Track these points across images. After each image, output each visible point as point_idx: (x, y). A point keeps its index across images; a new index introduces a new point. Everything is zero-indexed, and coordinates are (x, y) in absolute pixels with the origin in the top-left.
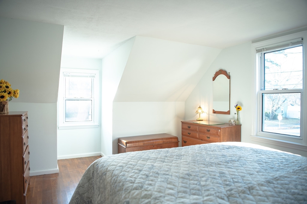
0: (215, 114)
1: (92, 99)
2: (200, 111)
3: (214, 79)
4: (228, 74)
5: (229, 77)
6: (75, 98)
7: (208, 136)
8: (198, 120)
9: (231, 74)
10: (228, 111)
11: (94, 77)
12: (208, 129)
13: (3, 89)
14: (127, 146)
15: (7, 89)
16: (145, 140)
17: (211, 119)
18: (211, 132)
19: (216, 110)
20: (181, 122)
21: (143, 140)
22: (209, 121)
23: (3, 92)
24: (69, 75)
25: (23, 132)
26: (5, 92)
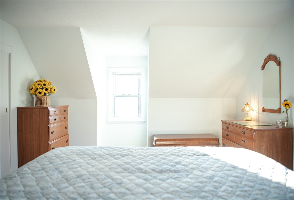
0: (265, 113)
1: (139, 96)
2: (247, 109)
3: (263, 68)
4: (278, 58)
5: (279, 64)
6: (124, 95)
7: (244, 140)
8: (245, 120)
9: (281, 60)
10: (278, 108)
11: (140, 74)
12: (244, 131)
13: (41, 86)
14: (156, 144)
15: (44, 86)
16: (177, 139)
17: (260, 120)
18: (246, 135)
19: (265, 108)
20: (222, 121)
21: (174, 139)
22: (258, 121)
23: (41, 89)
24: (117, 73)
25: (51, 122)
26: (43, 88)
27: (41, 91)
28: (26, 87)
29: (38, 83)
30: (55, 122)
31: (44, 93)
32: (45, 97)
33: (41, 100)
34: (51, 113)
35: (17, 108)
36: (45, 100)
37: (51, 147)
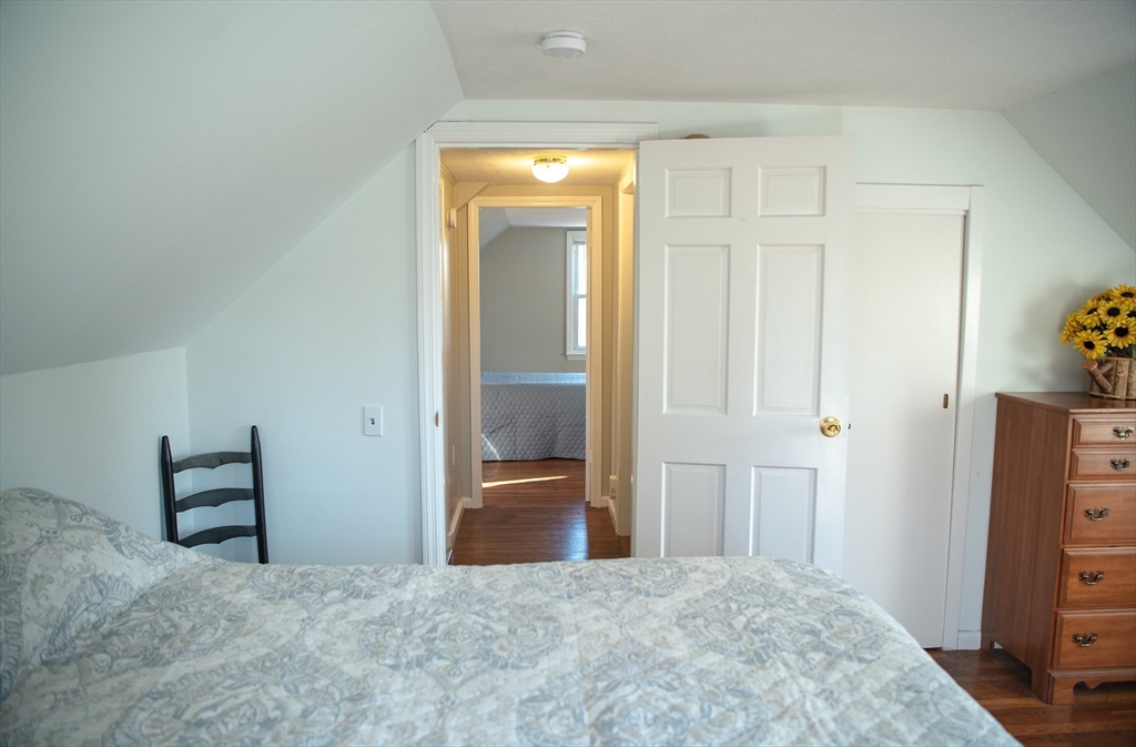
23: (1097, 327)
25: (1082, 470)
26: (1102, 327)
27: (1094, 337)
28: (1055, 320)
29: (1090, 304)
30: (1115, 472)
31: (1109, 347)
32: (1125, 362)
33: (1093, 376)
34: (1088, 433)
35: (997, 395)
36: (1124, 374)
37: (1074, 568)
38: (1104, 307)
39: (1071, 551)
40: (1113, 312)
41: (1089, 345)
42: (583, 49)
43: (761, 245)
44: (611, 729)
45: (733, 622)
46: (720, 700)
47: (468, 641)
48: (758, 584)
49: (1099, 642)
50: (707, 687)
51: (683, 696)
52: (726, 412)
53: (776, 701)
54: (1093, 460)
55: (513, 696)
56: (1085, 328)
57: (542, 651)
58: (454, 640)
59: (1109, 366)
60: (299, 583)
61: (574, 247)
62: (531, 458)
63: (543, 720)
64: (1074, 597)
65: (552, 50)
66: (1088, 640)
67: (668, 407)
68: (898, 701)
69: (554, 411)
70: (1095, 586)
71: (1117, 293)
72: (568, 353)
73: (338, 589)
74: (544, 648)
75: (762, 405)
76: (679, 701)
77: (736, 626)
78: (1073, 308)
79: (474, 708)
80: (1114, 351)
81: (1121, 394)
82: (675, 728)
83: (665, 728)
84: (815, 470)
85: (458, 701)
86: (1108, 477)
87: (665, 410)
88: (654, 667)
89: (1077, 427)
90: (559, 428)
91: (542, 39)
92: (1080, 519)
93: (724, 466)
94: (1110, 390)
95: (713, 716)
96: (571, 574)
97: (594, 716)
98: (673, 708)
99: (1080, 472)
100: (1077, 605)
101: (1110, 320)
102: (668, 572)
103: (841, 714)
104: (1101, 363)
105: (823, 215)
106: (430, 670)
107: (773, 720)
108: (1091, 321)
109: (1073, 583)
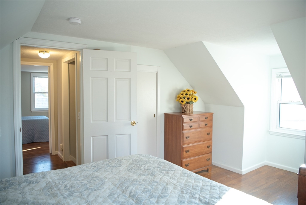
23: (184, 98)
24: (282, 75)
25: (185, 128)
27: (183, 100)
28: (174, 97)
29: (182, 93)
30: (190, 128)
31: (186, 102)
32: (189, 105)
33: (183, 108)
34: (185, 120)
35: (164, 113)
36: (189, 108)
37: (185, 150)
38: (185, 93)
39: (183, 146)
40: (186, 94)
41: (182, 102)
42: (81, 23)
43: (115, 78)
44: (135, 196)
45: (141, 169)
46: (153, 184)
47: (79, 187)
48: (139, 160)
49: (190, 165)
50: (148, 183)
51: (144, 186)
52: (108, 121)
53: (164, 182)
54: (186, 126)
55: (105, 196)
56: (181, 98)
57: (102, 185)
58: (75, 188)
59: (186, 106)
60: (7, 184)
61: (33, 78)
62: (26, 143)
63: (117, 199)
64: (185, 156)
65: (72, 22)
66: (188, 165)
67: (92, 121)
68: (185, 176)
69: (33, 128)
70: (188, 153)
71: (187, 90)
72: (32, 110)
73: (24, 182)
74: (102, 184)
75: (116, 119)
76: (144, 187)
77: (142, 169)
78: (178, 94)
79: (97, 201)
80: (187, 102)
81: (188, 112)
82: (149, 192)
83: (147, 193)
84: (130, 134)
85: (91, 201)
86: (189, 129)
87: (91, 122)
88: (132, 182)
89: (183, 119)
90: (35, 133)
91: (69, 19)
92: (185, 139)
93: (108, 136)
94: (186, 111)
95: (154, 188)
96: (92, 166)
97: (128, 195)
98: (144, 188)
99: (184, 129)
100: (185, 158)
101: (186, 96)
102: (116, 161)
103: (177, 181)
104: (185, 105)
105: (130, 71)
106: (75, 196)
107: (166, 185)
108: (182, 96)
109: (184, 153)
